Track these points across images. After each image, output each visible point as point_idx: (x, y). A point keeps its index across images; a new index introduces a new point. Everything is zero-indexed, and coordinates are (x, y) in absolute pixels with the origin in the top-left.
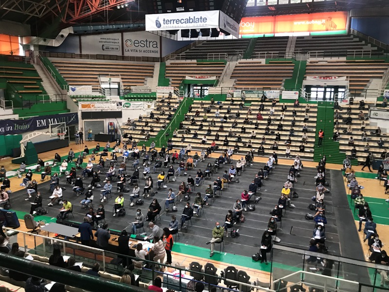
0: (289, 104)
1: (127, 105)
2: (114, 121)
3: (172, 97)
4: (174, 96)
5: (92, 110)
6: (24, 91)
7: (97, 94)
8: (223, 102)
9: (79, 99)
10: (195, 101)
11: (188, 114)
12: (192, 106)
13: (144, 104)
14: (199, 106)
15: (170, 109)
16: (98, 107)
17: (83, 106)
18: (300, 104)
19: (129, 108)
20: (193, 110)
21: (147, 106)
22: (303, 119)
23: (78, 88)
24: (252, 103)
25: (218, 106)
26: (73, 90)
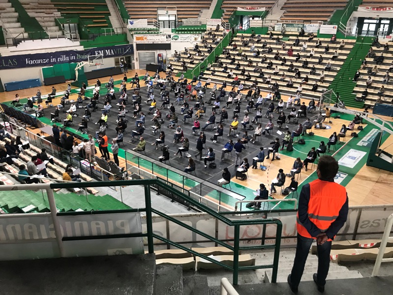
0: (326, 39)
1: (175, 38)
2: (163, 53)
3: (219, 30)
4: (221, 28)
5: (145, 42)
6: (92, 25)
7: (152, 27)
8: (262, 36)
9: (135, 32)
10: (238, 34)
11: (228, 47)
12: (234, 39)
13: (191, 37)
14: (240, 39)
15: (214, 41)
16: (150, 39)
17: (138, 39)
18: (338, 40)
19: (177, 41)
20: (233, 43)
21: (194, 38)
22: (331, 56)
23: (135, 22)
24: (291, 37)
25: (256, 40)
26: (132, 23)
